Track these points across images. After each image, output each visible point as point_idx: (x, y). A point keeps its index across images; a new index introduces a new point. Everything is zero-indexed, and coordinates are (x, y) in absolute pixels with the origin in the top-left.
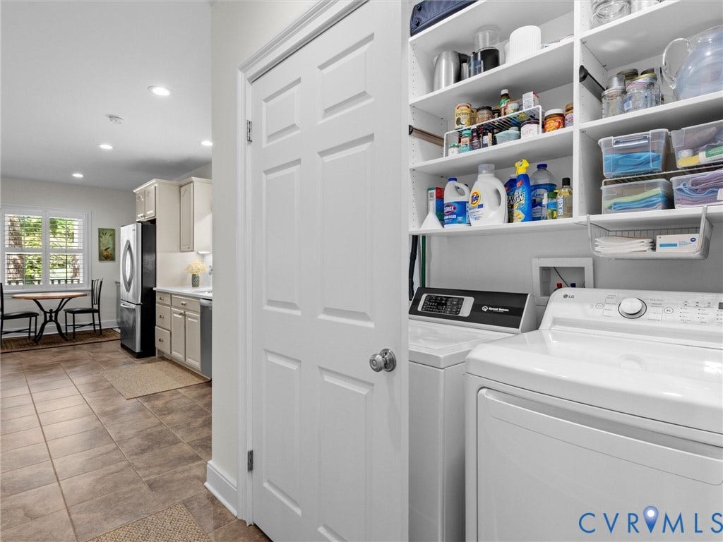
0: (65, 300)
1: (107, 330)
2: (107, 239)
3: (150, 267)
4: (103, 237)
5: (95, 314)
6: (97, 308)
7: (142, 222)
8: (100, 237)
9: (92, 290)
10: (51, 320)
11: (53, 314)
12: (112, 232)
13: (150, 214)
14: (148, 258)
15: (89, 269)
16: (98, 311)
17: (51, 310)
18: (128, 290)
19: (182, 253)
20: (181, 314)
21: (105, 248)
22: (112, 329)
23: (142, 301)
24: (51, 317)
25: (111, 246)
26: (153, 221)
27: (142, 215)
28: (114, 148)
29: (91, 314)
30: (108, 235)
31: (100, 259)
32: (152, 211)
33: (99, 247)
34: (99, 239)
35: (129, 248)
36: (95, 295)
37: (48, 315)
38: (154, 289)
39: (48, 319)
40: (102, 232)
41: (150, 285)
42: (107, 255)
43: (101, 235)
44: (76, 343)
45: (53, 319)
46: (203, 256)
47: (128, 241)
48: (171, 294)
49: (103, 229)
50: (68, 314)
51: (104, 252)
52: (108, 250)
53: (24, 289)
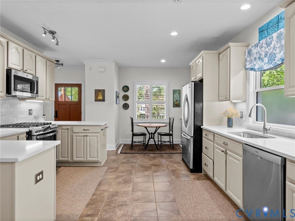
0: (158, 128)
1: (176, 145)
2: (177, 95)
3: (199, 111)
4: (175, 94)
5: (171, 136)
6: (172, 133)
7: (194, 82)
8: (174, 94)
9: (170, 123)
10: (152, 138)
11: (153, 135)
12: (179, 92)
13: (199, 76)
14: (198, 106)
15: (168, 112)
16: (172, 135)
17: (152, 133)
18: (186, 127)
19: (219, 102)
20: (223, 151)
21: (176, 101)
22: (178, 144)
23: (194, 134)
24: (152, 136)
25: (178, 99)
26: (201, 81)
27: (194, 78)
28: (179, 34)
29: (169, 136)
30: (177, 93)
31: (174, 107)
32: (200, 74)
33: (173, 99)
34: (173, 96)
35: (187, 99)
36: (171, 126)
37: (151, 135)
38: (202, 127)
39: (150, 137)
40: (174, 92)
41: (199, 124)
42: (177, 105)
44: (161, 152)
45: (153, 137)
46: (235, 104)
47: (186, 95)
48: (214, 134)
49: (175, 90)
50: (159, 135)
51: (175, 102)
52: (177, 101)
53: (142, 121)
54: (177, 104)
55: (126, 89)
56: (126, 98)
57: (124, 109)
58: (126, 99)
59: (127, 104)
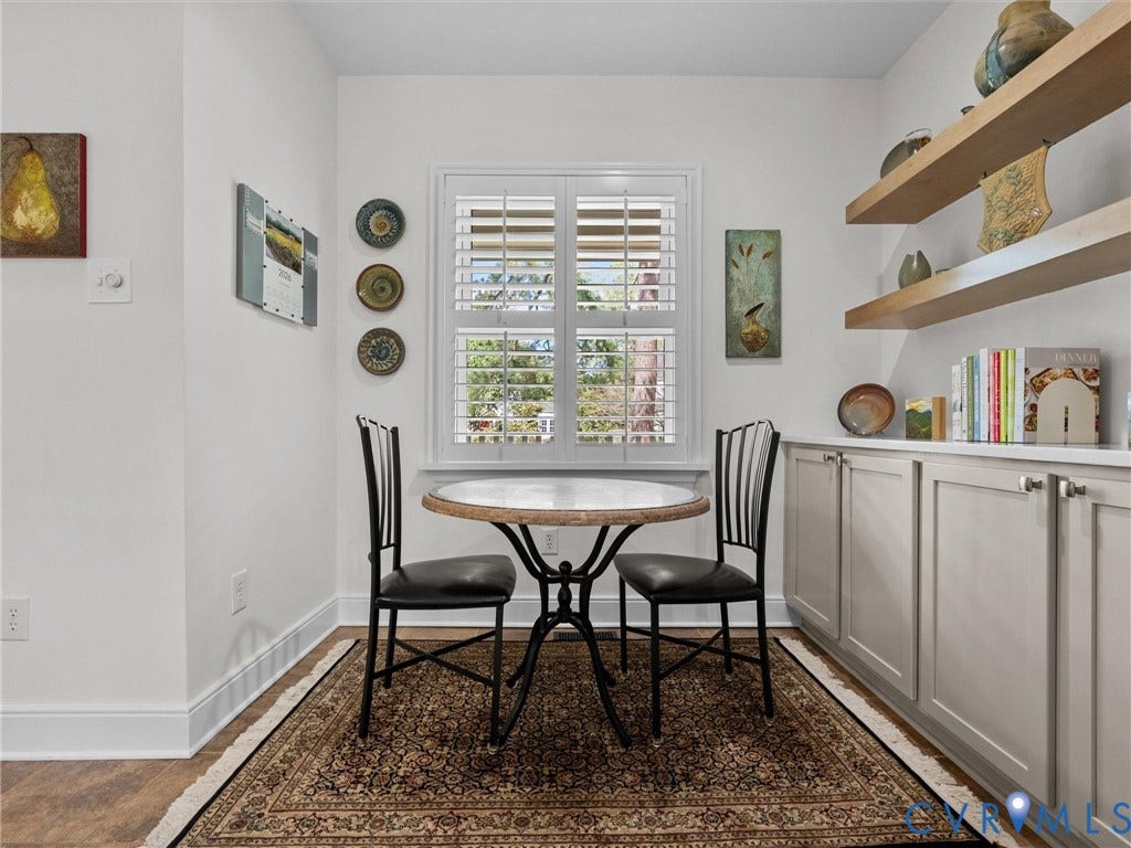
0: (615, 531)
2: (752, 270)
4: (742, 264)
8: (730, 263)
10: (564, 615)
11: (575, 588)
12: (770, 245)
15: (692, 393)
17: (566, 565)
21: (746, 309)
24: (565, 598)
25: (766, 298)
30: (757, 255)
31: (731, 354)
33: (728, 302)
34: (727, 273)
37: (554, 590)
39: (554, 606)
40: (737, 245)
42: (755, 339)
43: (736, 256)
45: (575, 606)
49: (739, 232)
50: (628, 587)
51: (744, 321)
52: (758, 315)
53: (501, 458)
54: (756, 335)
55: (381, 227)
56: (382, 288)
57: (370, 370)
58: (383, 295)
59: (391, 334)
